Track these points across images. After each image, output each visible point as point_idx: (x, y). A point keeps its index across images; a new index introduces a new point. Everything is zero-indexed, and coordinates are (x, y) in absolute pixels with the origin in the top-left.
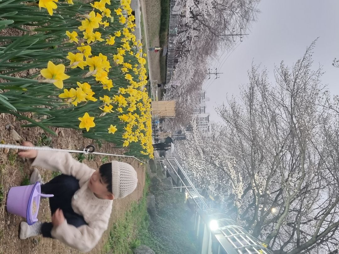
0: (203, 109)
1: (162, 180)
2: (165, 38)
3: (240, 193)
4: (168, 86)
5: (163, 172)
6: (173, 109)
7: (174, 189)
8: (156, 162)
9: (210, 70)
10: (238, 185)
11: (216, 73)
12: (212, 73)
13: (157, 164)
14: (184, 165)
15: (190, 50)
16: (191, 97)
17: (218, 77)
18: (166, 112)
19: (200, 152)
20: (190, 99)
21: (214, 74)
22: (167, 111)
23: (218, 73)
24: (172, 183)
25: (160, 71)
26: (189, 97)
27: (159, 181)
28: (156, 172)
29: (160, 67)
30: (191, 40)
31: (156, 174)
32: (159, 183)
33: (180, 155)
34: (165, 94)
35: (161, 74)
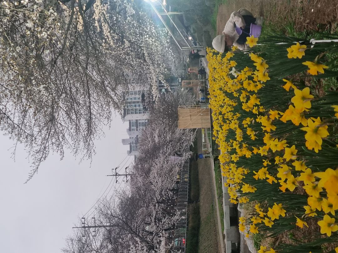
0: (132, 128)
1: (196, 22)
2: (193, 218)
3: (97, 6)
4: (187, 155)
5: (196, 32)
6: (180, 118)
7: (182, 11)
8: (204, 44)
9: (125, 180)
10: (100, 15)
11: (117, 176)
12: (123, 176)
13: (202, 41)
14: (168, 40)
15: (156, 204)
16: (153, 141)
17: (115, 170)
18: (191, 114)
19: (147, 58)
20: (155, 137)
21: (119, 175)
22: (189, 115)
23: (114, 175)
24: (184, 19)
25: (199, 175)
26: (157, 140)
27: (200, 21)
28: (203, 32)
29: (198, 181)
30: (155, 219)
31: (204, 29)
32: (200, 18)
33: (173, 54)
34: (192, 145)
35: (198, 172)
